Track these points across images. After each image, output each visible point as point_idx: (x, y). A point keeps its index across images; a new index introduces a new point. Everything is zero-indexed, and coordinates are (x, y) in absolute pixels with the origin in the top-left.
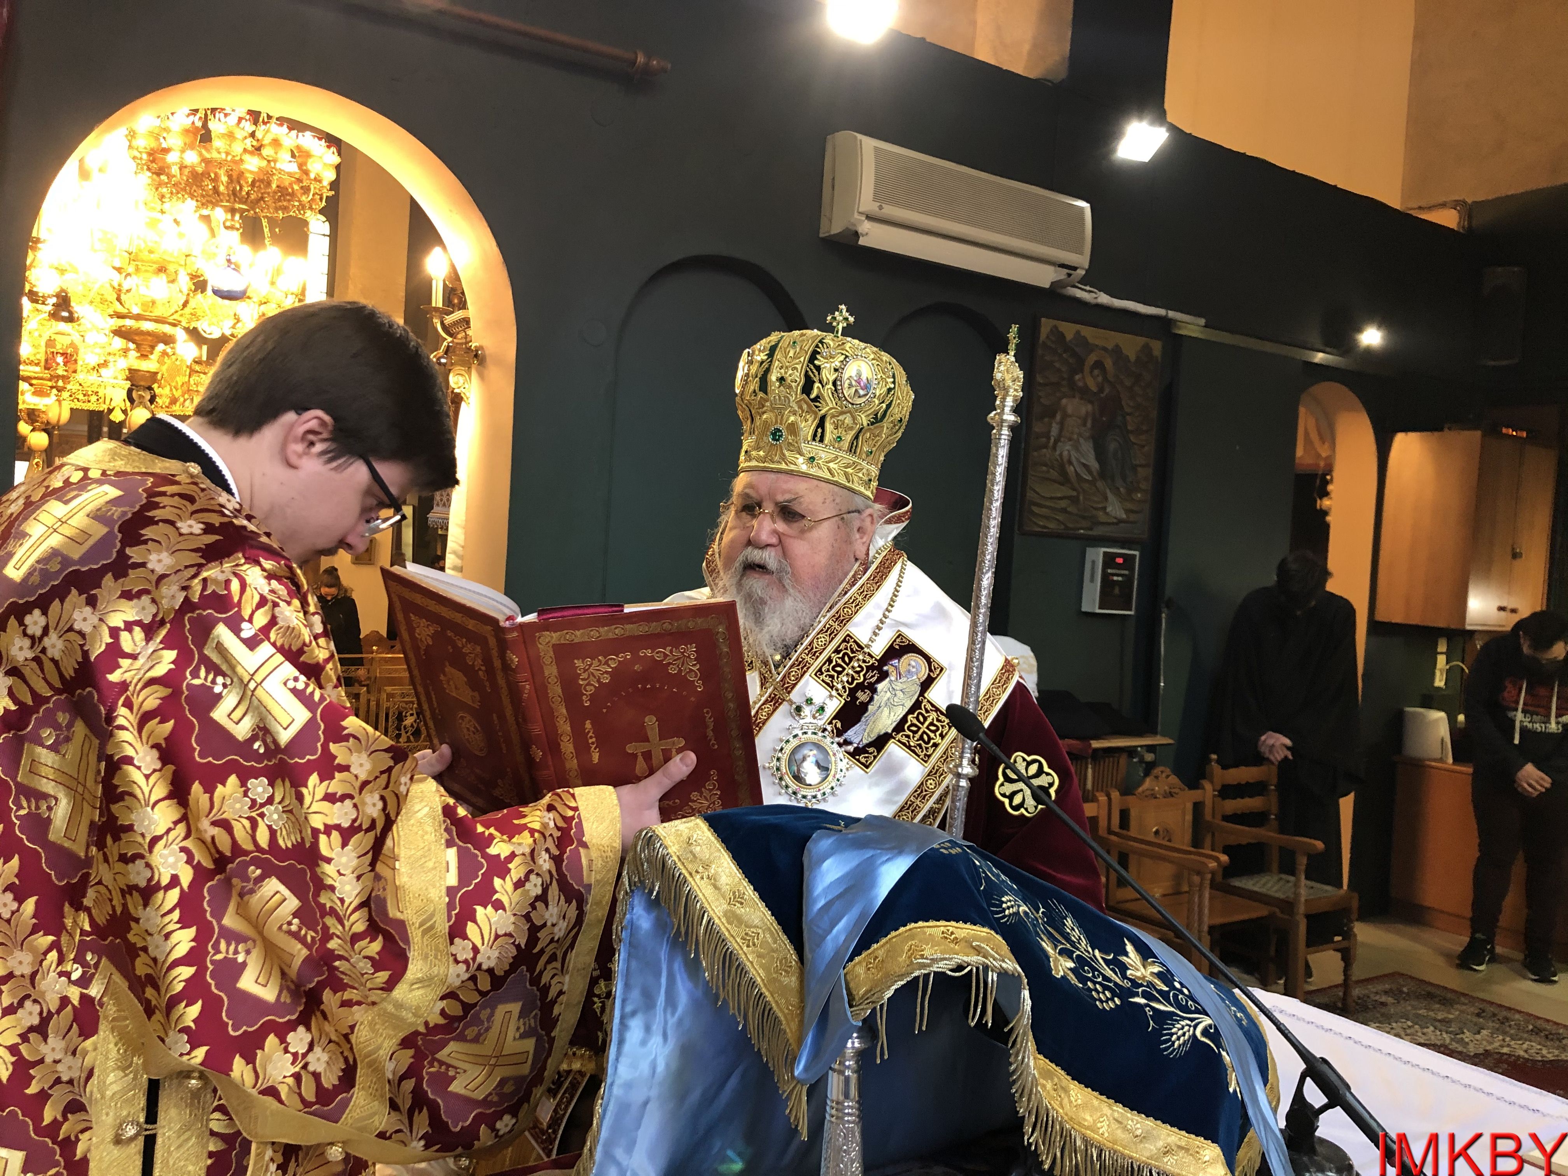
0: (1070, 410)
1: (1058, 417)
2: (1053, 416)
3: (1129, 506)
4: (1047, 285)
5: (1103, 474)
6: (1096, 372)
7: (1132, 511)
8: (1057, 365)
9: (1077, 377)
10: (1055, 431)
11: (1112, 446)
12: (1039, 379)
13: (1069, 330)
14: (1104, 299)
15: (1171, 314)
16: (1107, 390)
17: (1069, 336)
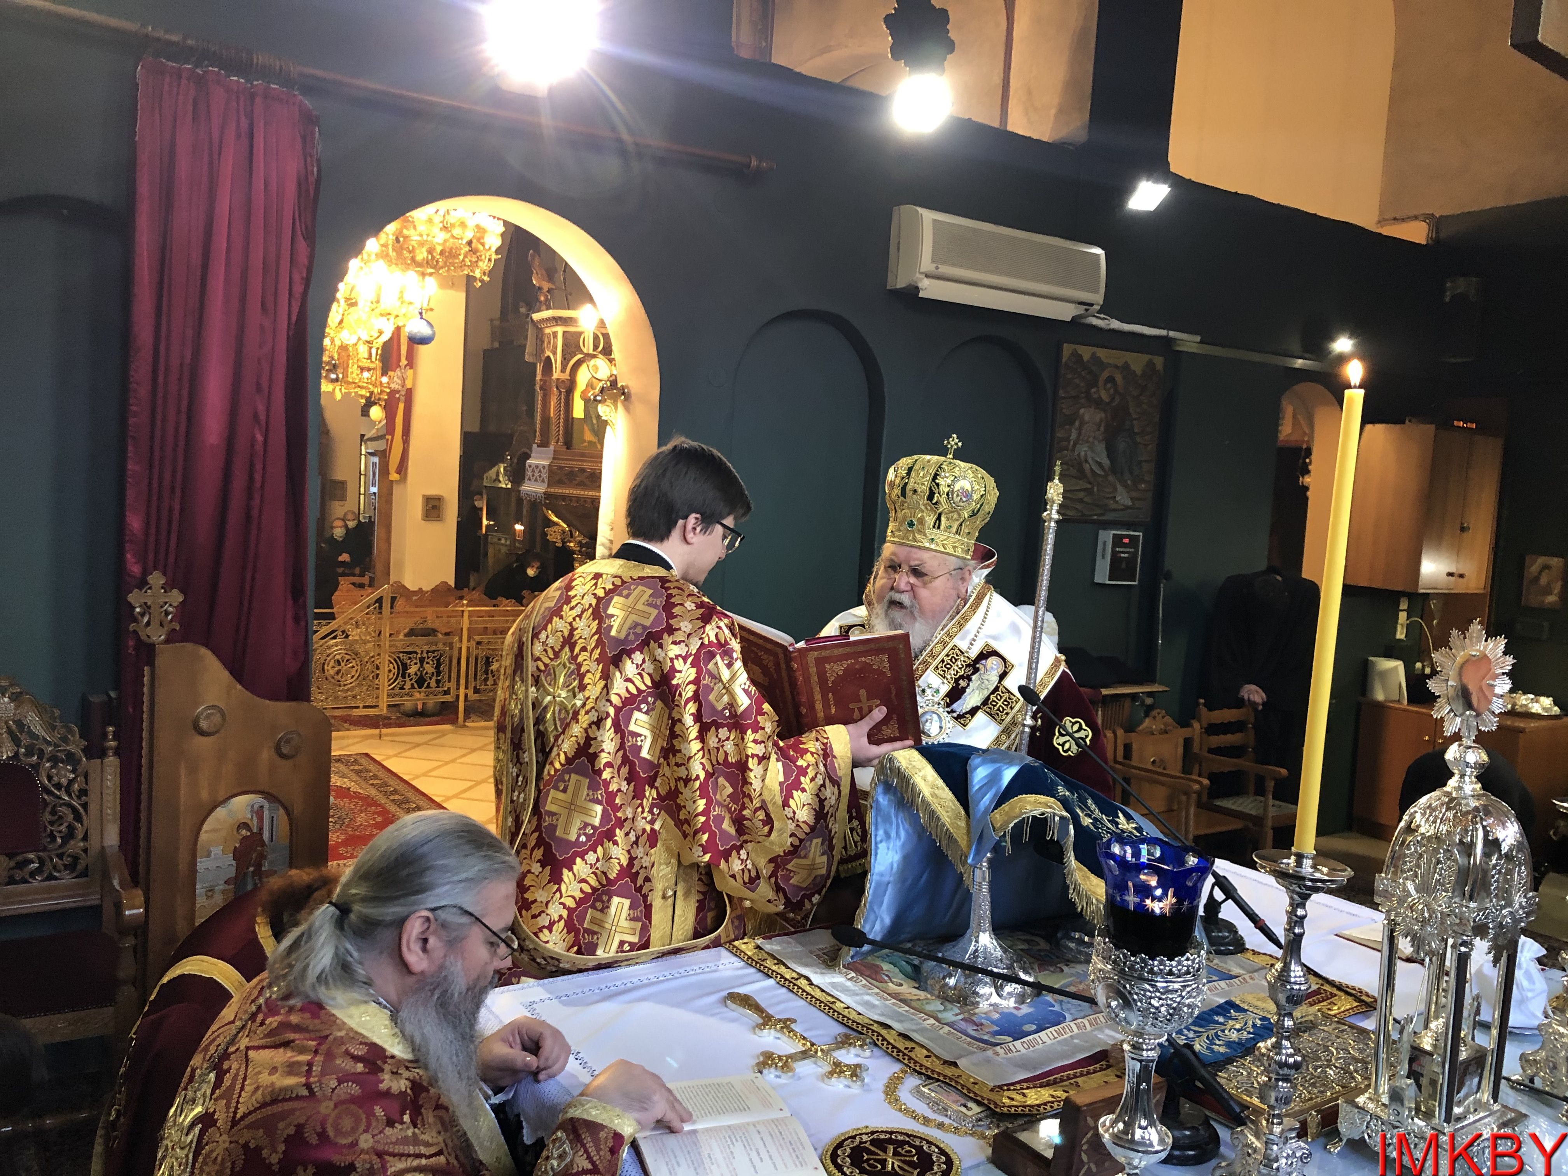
0: (1087, 418)
1: (1077, 423)
2: (1072, 423)
3: (1134, 494)
4: (1068, 319)
5: (1113, 470)
6: (1109, 385)
7: (1138, 499)
8: (1077, 381)
9: (1093, 390)
10: (1074, 436)
11: (1121, 446)
12: (1062, 393)
13: (1086, 352)
14: (1115, 324)
15: (1172, 334)
16: (1118, 399)
17: (1086, 357)
